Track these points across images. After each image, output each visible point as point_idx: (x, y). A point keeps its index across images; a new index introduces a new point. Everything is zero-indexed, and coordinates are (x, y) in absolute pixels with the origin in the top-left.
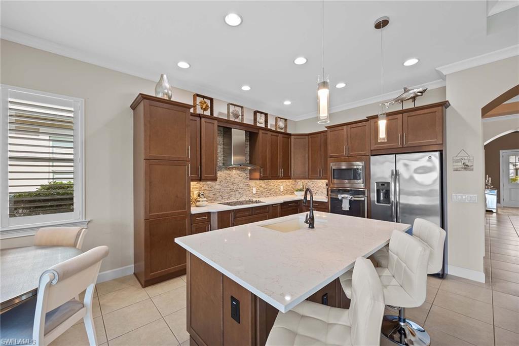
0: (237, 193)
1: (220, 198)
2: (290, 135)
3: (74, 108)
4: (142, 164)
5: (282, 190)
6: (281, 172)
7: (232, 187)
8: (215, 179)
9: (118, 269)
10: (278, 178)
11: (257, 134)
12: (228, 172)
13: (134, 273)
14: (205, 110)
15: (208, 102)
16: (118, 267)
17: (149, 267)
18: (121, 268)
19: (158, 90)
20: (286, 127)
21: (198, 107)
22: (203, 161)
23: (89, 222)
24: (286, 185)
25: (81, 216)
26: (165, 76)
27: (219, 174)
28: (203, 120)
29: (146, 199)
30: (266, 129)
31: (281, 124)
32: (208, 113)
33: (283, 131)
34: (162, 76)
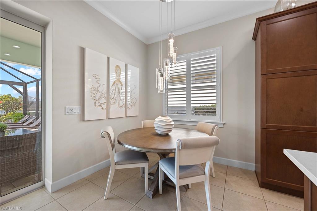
3: (216, 54)
4: (260, 81)
9: (242, 162)
13: (255, 171)
16: (243, 161)
17: (265, 171)
18: (245, 162)
23: (224, 124)
25: (220, 119)
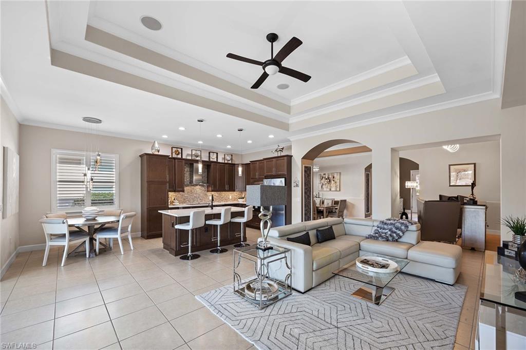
0: (199, 199)
1: (188, 201)
2: (235, 164)
4: (146, 184)
5: (230, 198)
6: (227, 187)
7: (195, 196)
8: (183, 191)
10: (225, 191)
11: (210, 165)
12: (193, 187)
14: (178, 154)
15: (180, 150)
17: (149, 229)
18: (135, 233)
19: (153, 148)
20: (232, 159)
21: (174, 154)
22: (176, 181)
24: (234, 195)
26: (156, 142)
27: (186, 189)
28: (176, 160)
29: (147, 200)
30: (217, 162)
31: (228, 158)
32: (179, 156)
33: (230, 162)
34: (155, 142)
